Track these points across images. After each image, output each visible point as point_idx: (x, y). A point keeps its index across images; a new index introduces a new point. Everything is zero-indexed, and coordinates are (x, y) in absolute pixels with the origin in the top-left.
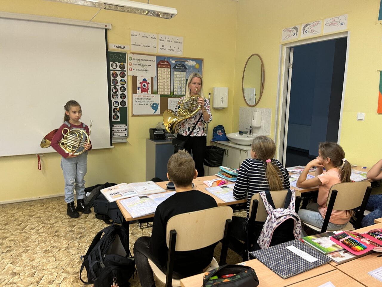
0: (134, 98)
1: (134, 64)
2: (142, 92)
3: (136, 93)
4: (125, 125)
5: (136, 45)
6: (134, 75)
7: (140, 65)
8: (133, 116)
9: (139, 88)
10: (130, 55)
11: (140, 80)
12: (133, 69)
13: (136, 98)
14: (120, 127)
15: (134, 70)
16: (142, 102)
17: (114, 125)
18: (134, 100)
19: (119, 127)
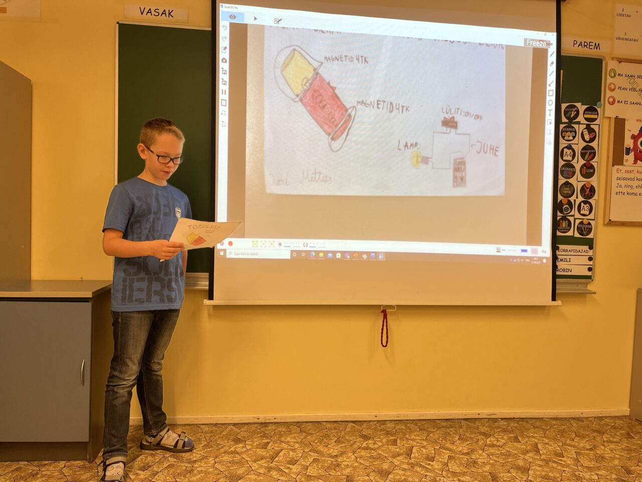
0: (615, 175)
1: (620, 88)
2: (635, 162)
3: (622, 164)
4: (586, 248)
5: (626, 39)
6: (620, 117)
7: (634, 89)
8: (611, 223)
9: (628, 151)
10: (610, 65)
11: (631, 129)
12: (616, 101)
13: (620, 175)
14: (576, 251)
15: (618, 102)
16: (634, 187)
17: (561, 247)
18: (615, 182)
19: (572, 253)
